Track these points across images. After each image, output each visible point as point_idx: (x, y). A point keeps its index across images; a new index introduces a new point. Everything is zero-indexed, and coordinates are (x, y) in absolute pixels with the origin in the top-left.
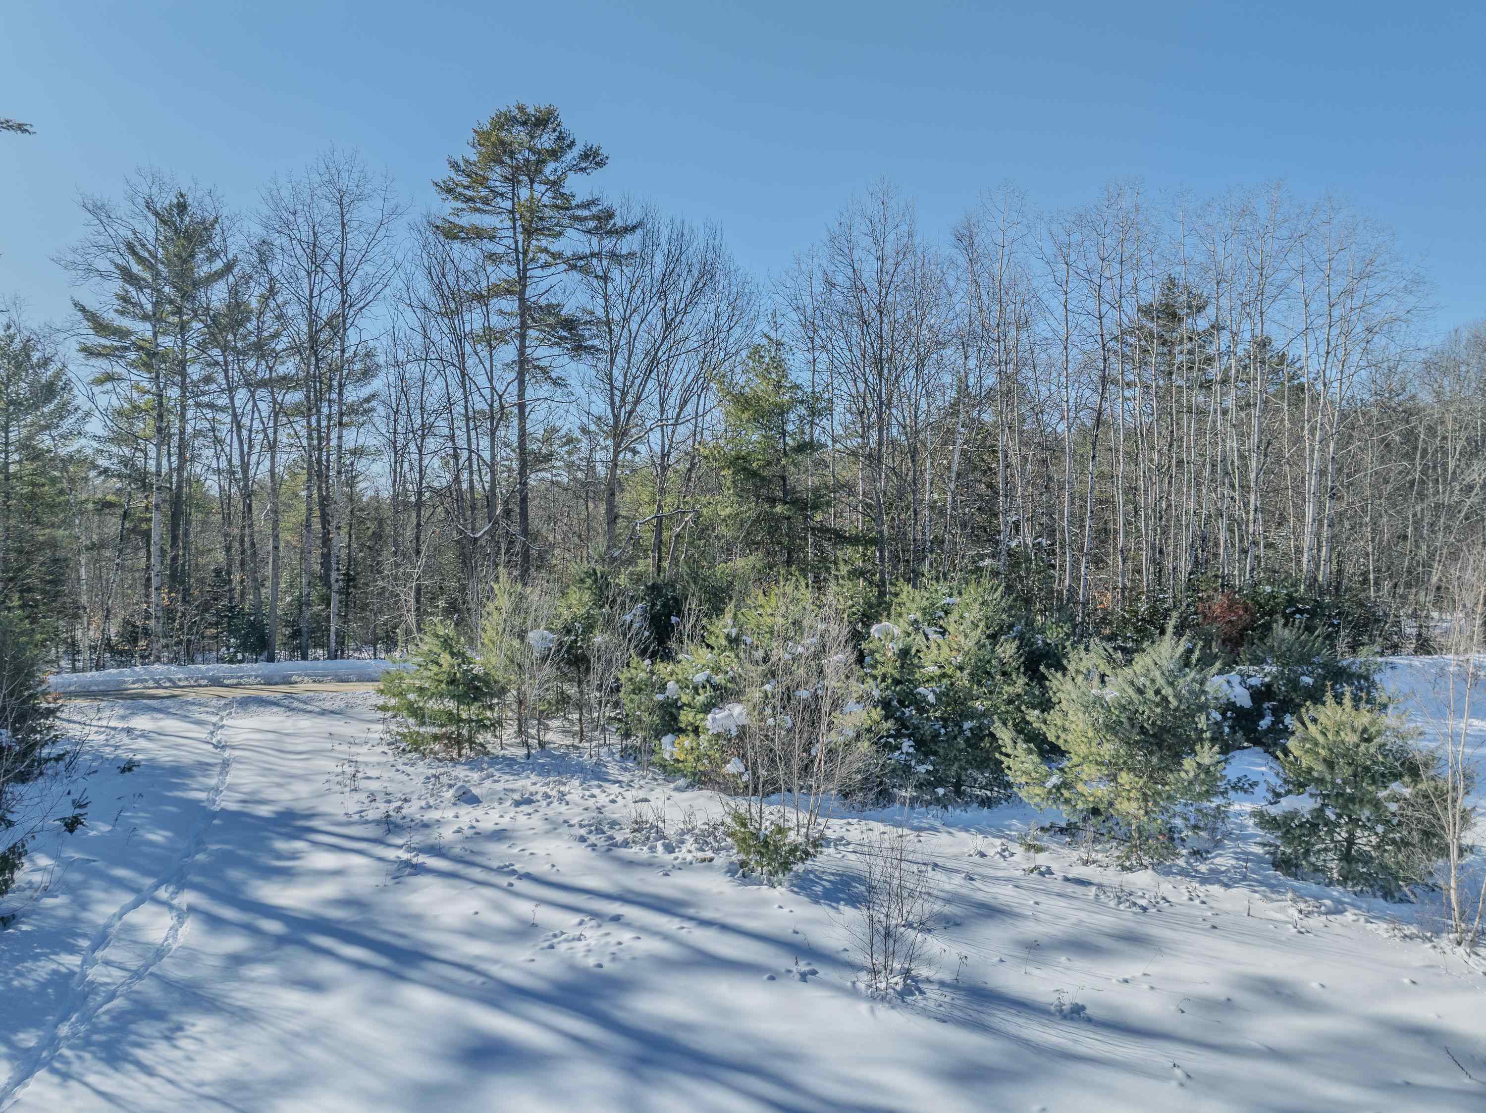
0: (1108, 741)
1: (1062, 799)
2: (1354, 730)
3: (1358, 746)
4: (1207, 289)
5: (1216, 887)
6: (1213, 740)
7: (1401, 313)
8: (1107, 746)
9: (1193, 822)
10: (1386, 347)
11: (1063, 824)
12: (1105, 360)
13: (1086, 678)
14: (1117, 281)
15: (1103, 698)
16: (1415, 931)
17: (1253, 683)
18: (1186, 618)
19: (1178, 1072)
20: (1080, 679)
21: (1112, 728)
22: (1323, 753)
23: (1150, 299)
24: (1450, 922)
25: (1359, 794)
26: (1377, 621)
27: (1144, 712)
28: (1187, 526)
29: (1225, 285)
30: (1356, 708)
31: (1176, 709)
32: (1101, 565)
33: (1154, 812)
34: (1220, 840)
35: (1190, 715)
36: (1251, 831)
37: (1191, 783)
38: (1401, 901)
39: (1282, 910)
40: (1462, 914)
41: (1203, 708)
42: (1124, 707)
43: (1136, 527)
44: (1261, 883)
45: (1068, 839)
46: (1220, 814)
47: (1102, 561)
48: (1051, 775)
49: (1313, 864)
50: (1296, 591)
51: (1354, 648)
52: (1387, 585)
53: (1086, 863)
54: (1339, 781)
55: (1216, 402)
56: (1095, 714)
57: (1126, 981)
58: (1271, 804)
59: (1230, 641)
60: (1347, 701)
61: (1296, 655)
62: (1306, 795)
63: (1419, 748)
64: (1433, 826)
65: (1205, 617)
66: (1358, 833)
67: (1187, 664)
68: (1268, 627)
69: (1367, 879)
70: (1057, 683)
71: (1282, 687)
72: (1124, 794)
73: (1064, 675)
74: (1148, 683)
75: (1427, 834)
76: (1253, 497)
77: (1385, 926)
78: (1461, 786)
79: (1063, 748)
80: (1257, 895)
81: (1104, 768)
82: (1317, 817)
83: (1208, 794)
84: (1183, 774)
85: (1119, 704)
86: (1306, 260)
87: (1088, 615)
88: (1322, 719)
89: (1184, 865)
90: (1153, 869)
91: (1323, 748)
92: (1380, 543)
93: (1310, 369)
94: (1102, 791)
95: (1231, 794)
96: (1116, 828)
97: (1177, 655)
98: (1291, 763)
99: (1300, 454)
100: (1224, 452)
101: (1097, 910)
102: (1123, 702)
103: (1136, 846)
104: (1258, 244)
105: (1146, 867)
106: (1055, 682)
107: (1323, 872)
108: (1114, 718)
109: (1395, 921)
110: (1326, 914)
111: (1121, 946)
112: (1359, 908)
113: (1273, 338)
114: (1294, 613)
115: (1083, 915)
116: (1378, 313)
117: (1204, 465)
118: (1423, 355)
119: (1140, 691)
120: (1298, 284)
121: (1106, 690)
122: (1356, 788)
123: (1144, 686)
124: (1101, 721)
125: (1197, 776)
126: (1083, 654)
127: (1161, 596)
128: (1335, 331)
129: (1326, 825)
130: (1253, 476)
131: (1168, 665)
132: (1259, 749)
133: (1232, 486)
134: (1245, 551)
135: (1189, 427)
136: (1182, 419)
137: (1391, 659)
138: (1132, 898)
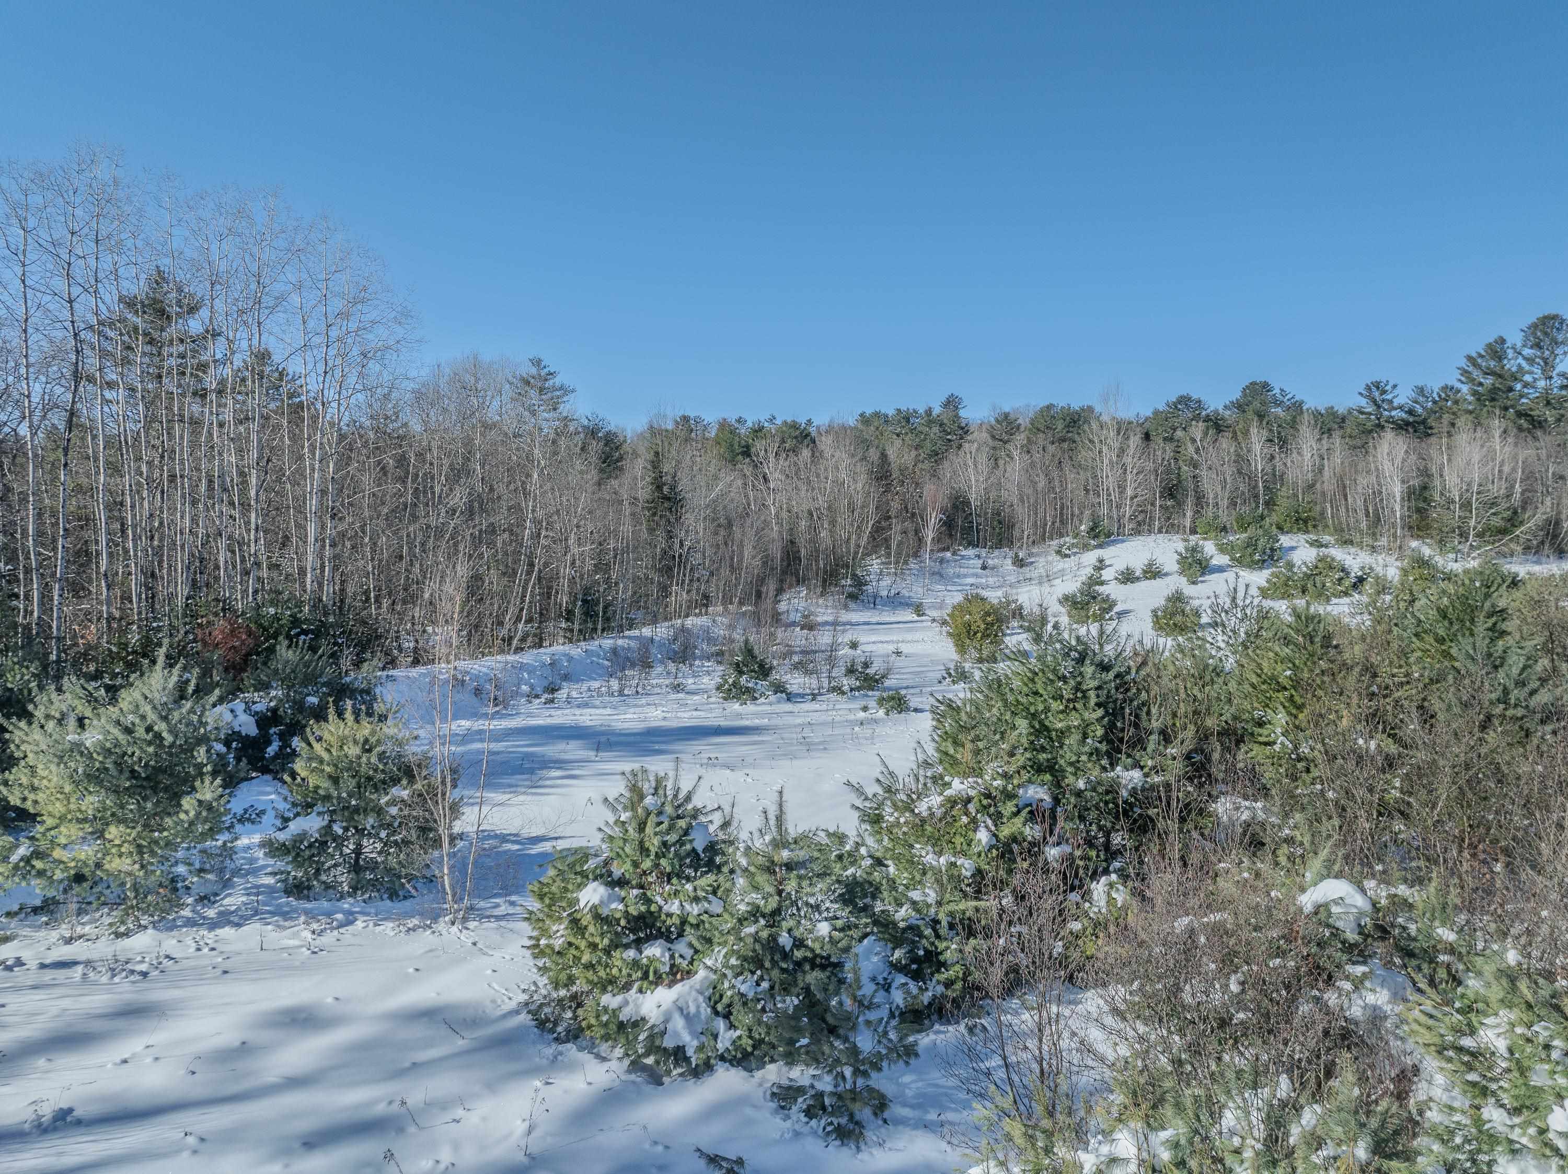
0: (90, 793)
1: (33, 872)
2: (355, 742)
3: (359, 757)
4: (199, 289)
5: (227, 929)
6: (215, 774)
7: (391, 342)
8: (90, 799)
9: (197, 866)
10: (380, 374)
11: (38, 902)
12: (78, 352)
13: (60, 722)
14: (92, 262)
15: (82, 744)
16: (417, 922)
17: (258, 709)
18: (184, 647)
19: (191, 1140)
20: (51, 725)
21: (95, 777)
22: (328, 769)
23: (134, 290)
24: (445, 906)
25: (363, 804)
26: (378, 637)
27: (133, 754)
28: (183, 546)
29: (218, 287)
30: (357, 721)
31: (172, 746)
32: (81, 593)
33: (152, 864)
34: (229, 879)
35: (188, 750)
36: (261, 863)
37: (191, 823)
38: (405, 898)
39: (295, 935)
40: (454, 896)
41: (204, 740)
42: (109, 750)
43: (124, 548)
44: (273, 914)
45: (45, 919)
46: (228, 851)
47: (83, 588)
48: (17, 846)
49: (324, 882)
50: (301, 611)
51: (357, 664)
52: (385, 603)
53: (69, 941)
54: (344, 795)
55: (211, 413)
56: (72, 764)
57: (125, 1061)
58: (280, 830)
59: (234, 668)
60: (349, 715)
61: (300, 676)
62: (314, 814)
63: (413, 751)
64: (427, 821)
65: (205, 644)
66: (365, 842)
67: (182, 697)
68: (272, 650)
69: (374, 884)
70: (21, 733)
71: (287, 710)
72: (114, 851)
73: (30, 723)
74: (137, 721)
75: (424, 830)
76: (253, 515)
77: (391, 925)
78: (448, 780)
79: (32, 811)
80: (270, 927)
81: (87, 826)
82: (325, 835)
83: (212, 832)
84: (182, 816)
85: (103, 748)
86: (305, 276)
87: (65, 651)
88: (326, 736)
89: (190, 915)
90: (154, 927)
91: (328, 765)
92: (380, 561)
93: (309, 387)
94: (87, 852)
95: (238, 828)
96: (107, 892)
97: (171, 686)
98: (299, 785)
99: (300, 472)
100: (221, 465)
101: (85, 992)
102: (108, 745)
103: (132, 907)
104: (255, 250)
105: (146, 927)
106: (17, 732)
107: (334, 888)
108: (97, 765)
109: (400, 917)
110: (338, 928)
111: (120, 1023)
112: (368, 914)
113: (271, 350)
114: (298, 635)
115: (66, 1003)
116: (373, 339)
117: (200, 480)
118: (411, 385)
119: (128, 731)
120: (295, 299)
121: (87, 734)
122: (360, 798)
123: (133, 724)
124: (80, 771)
125: (198, 814)
126: (54, 695)
127: (155, 625)
128: (332, 352)
129: (334, 840)
130: (253, 493)
131: (160, 697)
132: (268, 777)
133: (232, 504)
134: (247, 573)
135: (182, 437)
136: (173, 428)
137: (391, 673)
138: (129, 966)
